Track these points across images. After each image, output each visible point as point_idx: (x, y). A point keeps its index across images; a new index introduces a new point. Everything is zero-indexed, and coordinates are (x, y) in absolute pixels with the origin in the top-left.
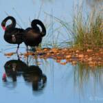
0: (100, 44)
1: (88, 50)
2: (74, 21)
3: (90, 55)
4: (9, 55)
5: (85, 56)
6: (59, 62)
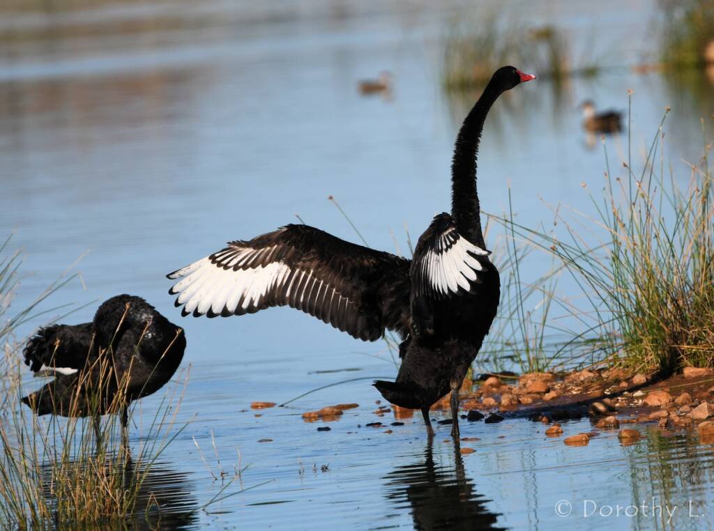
1: (689, 371)
2: (616, 241)
3: (698, 392)
4: (322, 415)
5: (679, 399)
6: (558, 433)
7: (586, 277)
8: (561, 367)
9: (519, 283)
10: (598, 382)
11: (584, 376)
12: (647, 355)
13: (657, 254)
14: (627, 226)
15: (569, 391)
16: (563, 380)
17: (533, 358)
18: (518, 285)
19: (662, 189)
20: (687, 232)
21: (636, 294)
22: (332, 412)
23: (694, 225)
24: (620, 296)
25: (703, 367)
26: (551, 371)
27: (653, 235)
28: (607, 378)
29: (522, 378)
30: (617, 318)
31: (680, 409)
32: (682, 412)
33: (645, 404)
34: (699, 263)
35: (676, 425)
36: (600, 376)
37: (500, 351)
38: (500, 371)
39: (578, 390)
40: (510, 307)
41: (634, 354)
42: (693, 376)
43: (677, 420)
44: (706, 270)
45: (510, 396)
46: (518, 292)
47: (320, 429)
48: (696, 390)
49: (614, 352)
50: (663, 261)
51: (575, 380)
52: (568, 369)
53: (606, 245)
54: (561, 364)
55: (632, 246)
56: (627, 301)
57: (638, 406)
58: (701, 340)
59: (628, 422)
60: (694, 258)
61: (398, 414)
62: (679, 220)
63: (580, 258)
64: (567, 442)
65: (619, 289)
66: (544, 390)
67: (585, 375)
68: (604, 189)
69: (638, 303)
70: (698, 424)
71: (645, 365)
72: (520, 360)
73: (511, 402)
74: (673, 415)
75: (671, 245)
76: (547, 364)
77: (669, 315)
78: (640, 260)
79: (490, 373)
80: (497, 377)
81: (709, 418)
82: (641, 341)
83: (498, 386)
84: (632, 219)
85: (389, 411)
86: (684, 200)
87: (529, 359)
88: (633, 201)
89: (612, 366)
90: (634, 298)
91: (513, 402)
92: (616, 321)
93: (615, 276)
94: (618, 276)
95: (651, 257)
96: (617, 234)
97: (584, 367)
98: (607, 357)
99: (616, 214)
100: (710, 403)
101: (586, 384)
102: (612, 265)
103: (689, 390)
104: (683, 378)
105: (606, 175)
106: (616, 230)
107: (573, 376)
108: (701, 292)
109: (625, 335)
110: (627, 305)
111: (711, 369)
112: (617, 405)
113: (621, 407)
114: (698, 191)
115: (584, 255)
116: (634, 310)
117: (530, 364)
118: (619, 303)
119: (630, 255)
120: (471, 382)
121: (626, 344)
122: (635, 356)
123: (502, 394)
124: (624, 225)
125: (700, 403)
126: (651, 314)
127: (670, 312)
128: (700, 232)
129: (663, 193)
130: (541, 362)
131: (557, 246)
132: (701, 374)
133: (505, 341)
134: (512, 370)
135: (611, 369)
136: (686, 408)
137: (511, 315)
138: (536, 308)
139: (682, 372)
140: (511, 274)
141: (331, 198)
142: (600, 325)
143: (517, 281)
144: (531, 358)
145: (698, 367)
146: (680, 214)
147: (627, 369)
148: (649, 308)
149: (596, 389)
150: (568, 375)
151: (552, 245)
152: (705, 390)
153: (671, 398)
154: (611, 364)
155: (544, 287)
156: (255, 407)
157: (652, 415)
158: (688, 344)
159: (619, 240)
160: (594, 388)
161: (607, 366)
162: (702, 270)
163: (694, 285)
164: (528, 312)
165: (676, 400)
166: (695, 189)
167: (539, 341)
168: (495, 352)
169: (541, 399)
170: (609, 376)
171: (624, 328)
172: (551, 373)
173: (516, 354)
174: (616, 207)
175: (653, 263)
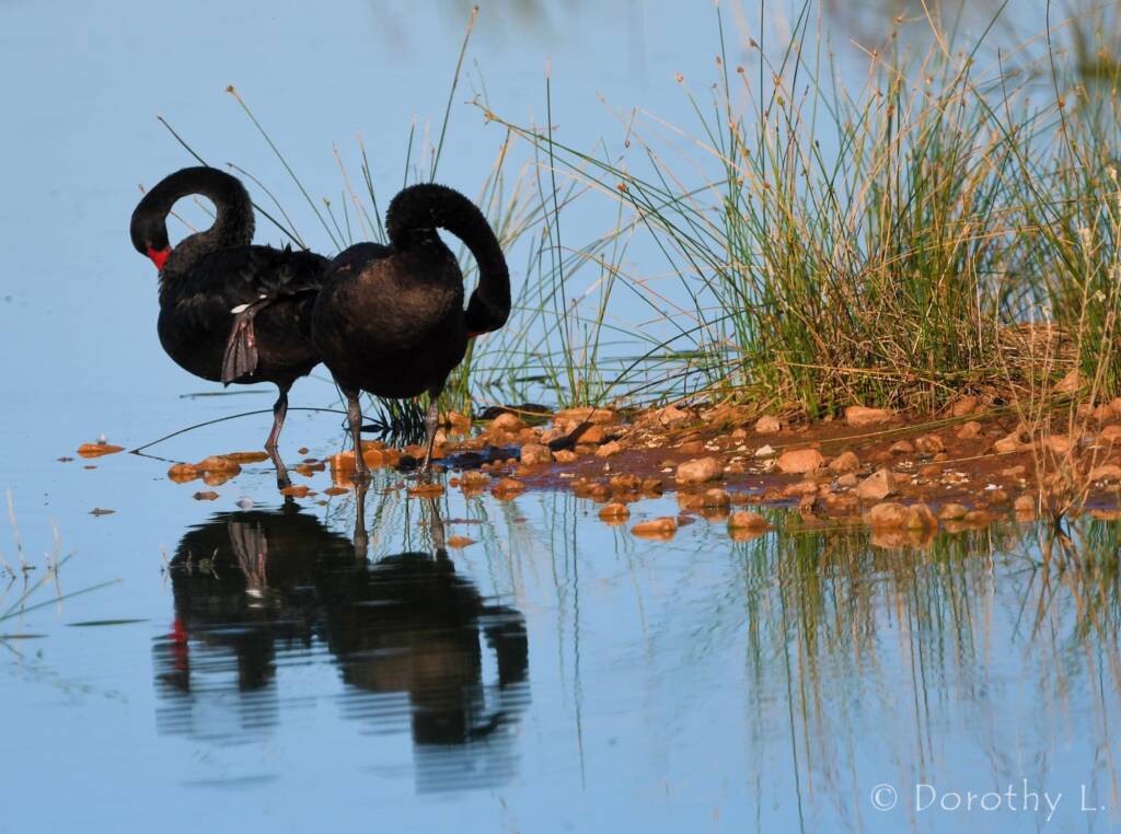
0: (952, 355)
1: (857, 414)
2: (732, 177)
3: (871, 451)
4: (200, 472)
5: (838, 463)
6: (622, 516)
7: (679, 241)
8: (628, 398)
9: (559, 247)
10: (694, 429)
11: (668, 416)
12: (781, 382)
13: (804, 204)
14: (754, 154)
15: (643, 442)
16: (632, 423)
17: (580, 382)
18: (556, 251)
19: (818, 89)
20: (859, 169)
21: (765, 273)
22: (223, 465)
23: (872, 156)
24: (737, 275)
25: (880, 406)
26: (611, 405)
27: (800, 170)
28: (710, 421)
29: (560, 416)
30: (730, 316)
31: (840, 479)
32: (840, 486)
33: (777, 470)
34: (879, 223)
35: (831, 507)
36: (698, 417)
37: (520, 368)
38: (520, 402)
39: (659, 441)
40: (540, 291)
41: (759, 380)
42: (864, 422)
43: (832, 499)
44: (891, 234)
45: (539, 448)
46: (557, 263)
47: (199, 496)
48: (867, 447)
49: (723, 376)
50: (814, 216)
51: (654, 424)
52: (641, 404)
53: (714, 185)
54: (629, 394)
55: (761, 188)
56: (748, 285)
57: (764, 473)
58: (879, 359)
59: (746, 502)
60: (870, 213)
61: (338, 474)
62: (845, 147)
63: (668, 207)
64: (636, 532)
65: (735, 263)
66: (597, 439)
67: (672, 415)
68: (715, 86)
69: (769, 289)
70: (869, 508)
71: (777, 401)
72: (558, 385)
73: (539, 458)
74: (825, 491)
75: (831, 190)
76: (605, 393)
77: (823, 312)
78: (774, 215)
79: (502, 406)
80: (516, 414)
81: (889, 497)
82: (773, 357)
83: (516, 429)
84: (762, 141)
85: (321, 468)
86: (856, 110)
87: (572, 384)
88: (766, 109)
89: (719, 401)
90: (763, 280)
91: (542, 459)
92: (729, 322)
93: (730, 241)
94: (734, 241)
95: (795, 209)
96: (736, 166)
97: (670, 400)
98: (711, 383)
99: (735, 131)
100: (891, 471)
101: (672, 431)
102: (725, 222)
103: (856, 448)
104: (845, 425)
105: (719, 61)
106: (733, 157)
107: (649, 415)
108: (882, 274)
109: (744, 347)
110: (750, 294)
111: (895, 411)
112: (727, 469)
113: (734, 474)
114: (881, 95)
115: (675, 201)
116: (761, 303)
117: (574, 392)
118: (737, 290)
119: (757, 204)
120: (469, 421)
121: (746, 363)
122: (761, 383)
123: (522, 443)
124: (748, 152)
125: (874, 471)
126: (792, 309)
127: (825, 308)
128: (881, 167)
129: (819, 95)
130: (594, 390)
131: (628, 185)
132: (877, 419)
133: (529, 351)
134: (540, 403)
135: (717, 406)
136: (849, 478)
137: (544, 303)
138: (587, 293)
139: (844, 416)
140: (544, 231)
141: (230, 89)
142: (700, 328)
143: (555, 244)
144: (576, 382)
145: (872, 407)
146: (848, 135)
147: (746, 406)
148: (787, 300)
149: (691, 441)
150: (640, 414)
151: (619, 182)
152: (885, 448)
153: (822, 460)
154: (718, 396)
155: (603, 256)
156: (86, 452)
157: (790, 489)
158: (857, 366)
159: (739, 179)
160: (687, 439)
161: (710, 400)
162: (885, 236)
163: (868, 262)
164: (574, 300)
165: (832, 465)
166: (875, 92)
167: (590, 352)
168: (513, 369)
169: (592, 454)
170: (714, 417)
171: (742, 334)
172: (609, 409)
173: (550, 373)
174: (735, 119)
175: (797, 220)
